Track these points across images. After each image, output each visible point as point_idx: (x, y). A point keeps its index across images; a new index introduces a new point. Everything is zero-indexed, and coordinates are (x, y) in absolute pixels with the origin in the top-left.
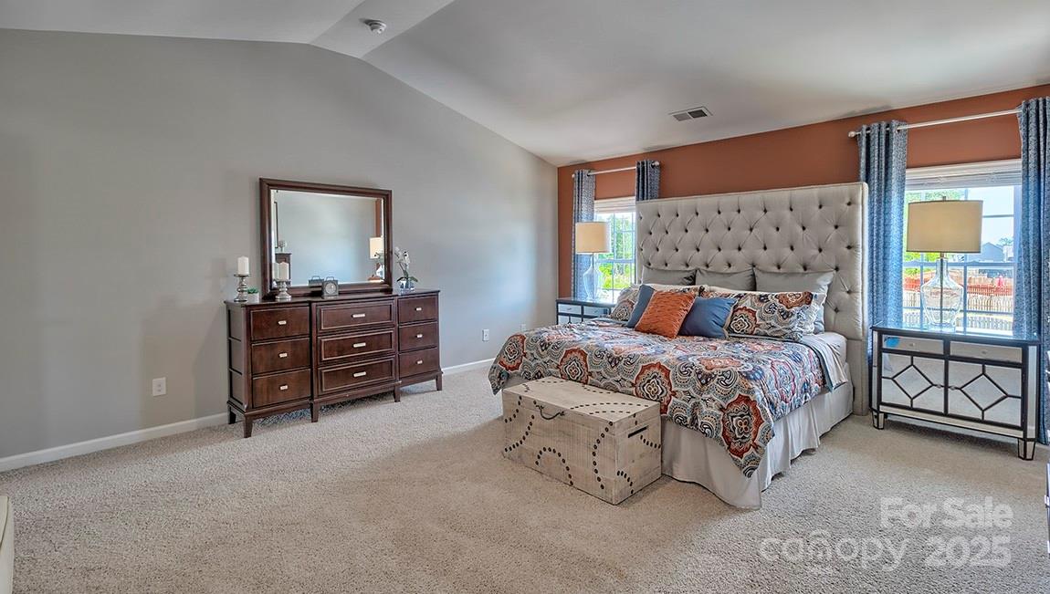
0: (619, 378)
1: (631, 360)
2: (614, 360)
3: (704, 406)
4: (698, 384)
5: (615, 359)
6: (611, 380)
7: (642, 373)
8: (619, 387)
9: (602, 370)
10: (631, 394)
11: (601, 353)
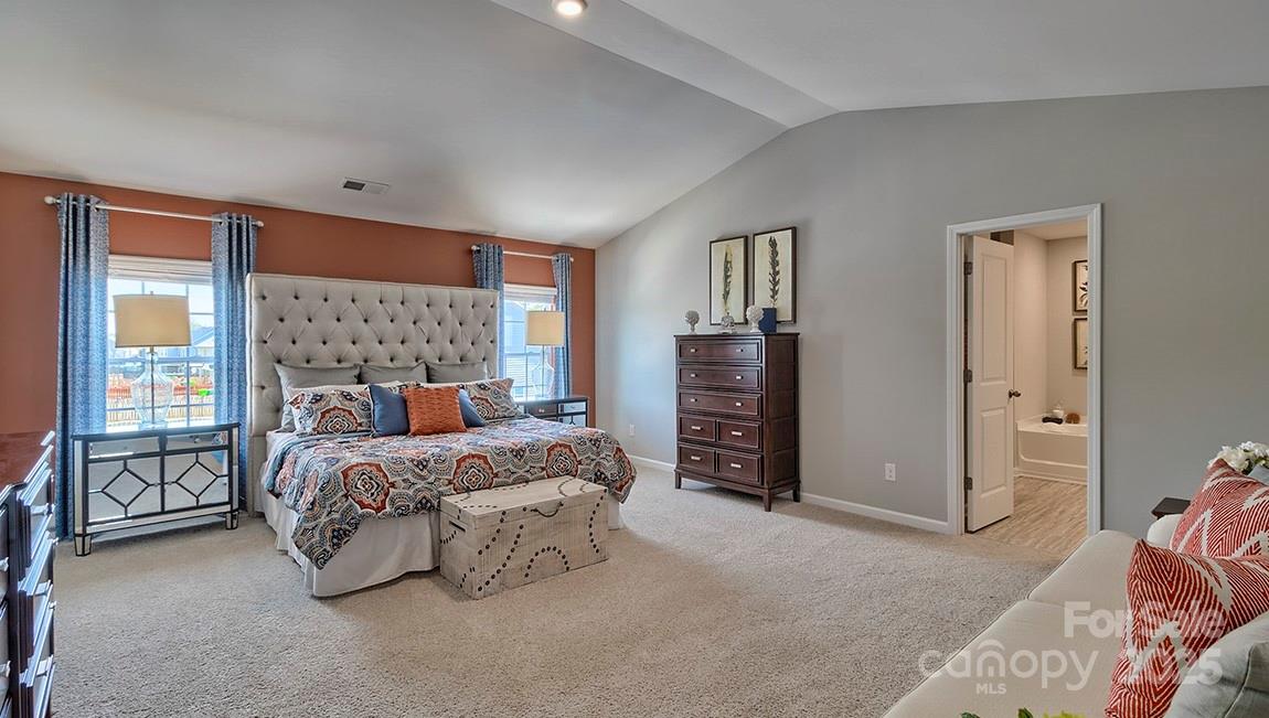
0: (528, 467)
1: (532, 447)
2: (518, 453)
3: (605, 462)
4: (595, 449)
5: (518, 451)
6: (521, 472)
7: (549, 455)
8: (529, 476)
9: (510, 466)
10: (543, 478)
11: (500, 452)
